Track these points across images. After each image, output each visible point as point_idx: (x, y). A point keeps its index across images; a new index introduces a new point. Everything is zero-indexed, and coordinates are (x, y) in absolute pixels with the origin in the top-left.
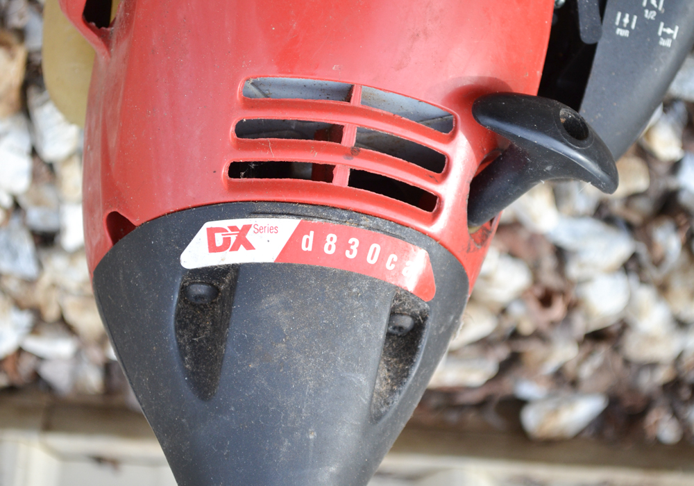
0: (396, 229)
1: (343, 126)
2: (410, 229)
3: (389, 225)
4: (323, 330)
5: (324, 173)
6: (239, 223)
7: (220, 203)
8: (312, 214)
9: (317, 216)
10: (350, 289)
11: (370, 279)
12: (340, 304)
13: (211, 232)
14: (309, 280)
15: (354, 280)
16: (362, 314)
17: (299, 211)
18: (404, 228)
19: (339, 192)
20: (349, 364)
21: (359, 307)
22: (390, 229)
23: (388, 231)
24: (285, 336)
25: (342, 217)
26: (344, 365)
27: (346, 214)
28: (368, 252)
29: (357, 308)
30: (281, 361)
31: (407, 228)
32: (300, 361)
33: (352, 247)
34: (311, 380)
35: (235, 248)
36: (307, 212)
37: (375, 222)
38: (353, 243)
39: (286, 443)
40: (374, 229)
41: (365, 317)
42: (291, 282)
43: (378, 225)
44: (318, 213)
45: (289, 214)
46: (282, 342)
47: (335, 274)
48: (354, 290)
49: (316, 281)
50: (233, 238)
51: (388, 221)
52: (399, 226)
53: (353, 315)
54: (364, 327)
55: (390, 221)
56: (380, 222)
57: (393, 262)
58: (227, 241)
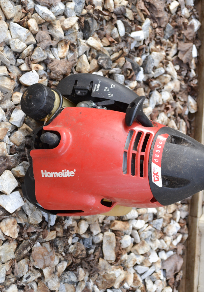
1: (132, 153)
2: (154, 139)
4: (175, 157)
5: (142, 157)
6: (153, 175)
10: (166, 151)
11: (164, 147)
12: (169, 154)
13: (155, 181)
14: (164, 160)
15: (164, 151)
16: (172, 149)
19: (146, 154)
23: (154, 144)
24: (176, 165)
25: (151, 153)
26: (182, 153)
28: (159, 148)
29: (170, 150)
30: (182, 166)
32: (182, 162)
34: (186, 160)
35: (158, 176)
36: (150, 161)
38: (157, 151)
39: (199, 165)
40: (154, 147)
42: (165, 164)
44: (151, 158)
45: (151, 164)
46: (178, 166)
47: (163, 155)
52: (153, 141)
53: (172, 151)
54: (174, 149)
56: (152, 145)
57: (161, 143)
58: (156, 177)
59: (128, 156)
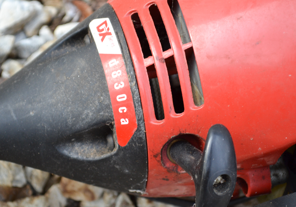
0: (138, 103)
1: (170, 48)
2: (142, 111)
3: (138, 98)
4: (78, 93)
5: (147, 53)
7: (118, 18)
8: (126, 57)
9: (126, 60)
10: (102, 95)
11: (110, 103)
12: (93, 94)
13: (105, 23)
14: (97, 74)
15: (106, 95)
16: (93, 108)
17: (124, 51)
18: (140, 107)
19: (141, 62)
20: (70, 115)
21: (96, 105)
22: (136, 99)
23: (135, 99)
24: (69, 77)
25: (130, 72)
26: (68, 112)
27: (132, 73)
28: (121, 94)
29: (95, 104)
30: (58, 82)
31: (141, 108)
32: (62, 89)
33: (119, 85)
34: (55, 99)
35: (100, 35)
36: (126, 54)
37: (135, 90)
38: (121, 85)
39: (24, 103)
40: (132, 90)
41: (93, 110)
42: (93, 66)
43: (135, 92)
44: (127, 60)
45: (122, 48)
46: (66, 77)
47: (105, 84)
48: (102, 98)
49: (98, 77)
50: (104, 32)
51: (139, 96)
52: (140, 103)
53: (91, 103)
54: (89, 113)
55: (140, 98)
56: (137, 92)
57: (123, 110)
58: (103, 30)
59: (177, 36)
